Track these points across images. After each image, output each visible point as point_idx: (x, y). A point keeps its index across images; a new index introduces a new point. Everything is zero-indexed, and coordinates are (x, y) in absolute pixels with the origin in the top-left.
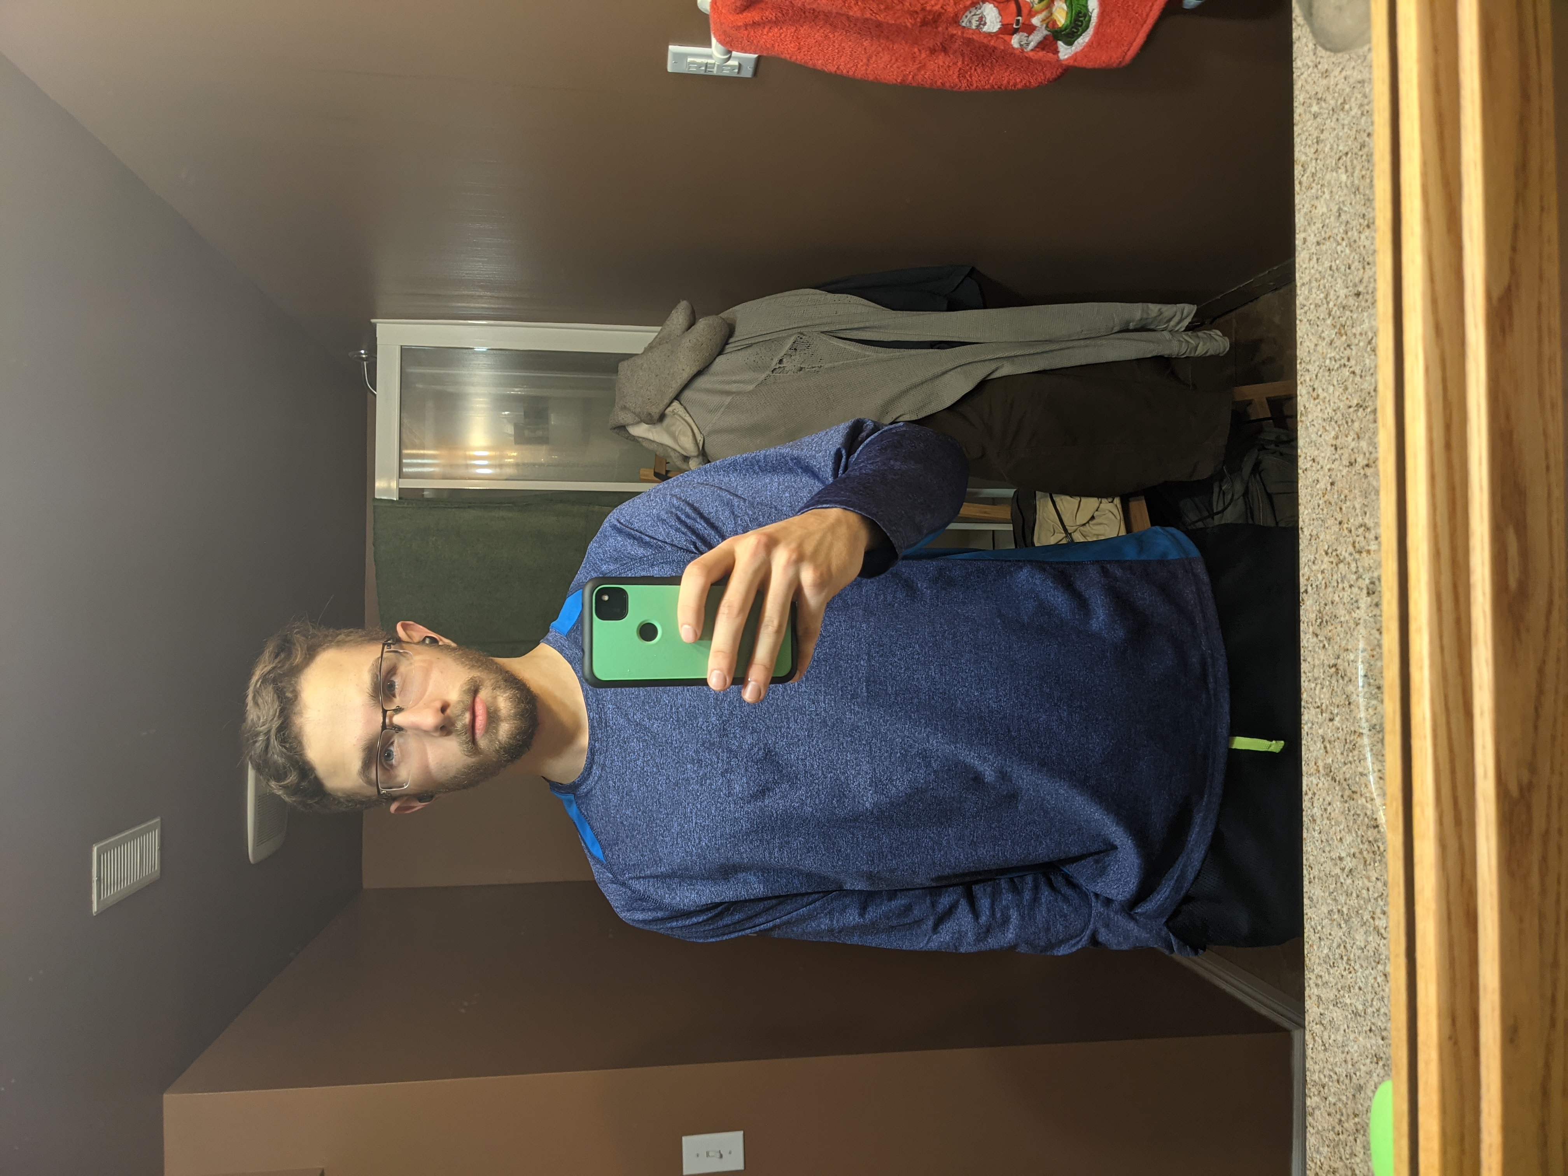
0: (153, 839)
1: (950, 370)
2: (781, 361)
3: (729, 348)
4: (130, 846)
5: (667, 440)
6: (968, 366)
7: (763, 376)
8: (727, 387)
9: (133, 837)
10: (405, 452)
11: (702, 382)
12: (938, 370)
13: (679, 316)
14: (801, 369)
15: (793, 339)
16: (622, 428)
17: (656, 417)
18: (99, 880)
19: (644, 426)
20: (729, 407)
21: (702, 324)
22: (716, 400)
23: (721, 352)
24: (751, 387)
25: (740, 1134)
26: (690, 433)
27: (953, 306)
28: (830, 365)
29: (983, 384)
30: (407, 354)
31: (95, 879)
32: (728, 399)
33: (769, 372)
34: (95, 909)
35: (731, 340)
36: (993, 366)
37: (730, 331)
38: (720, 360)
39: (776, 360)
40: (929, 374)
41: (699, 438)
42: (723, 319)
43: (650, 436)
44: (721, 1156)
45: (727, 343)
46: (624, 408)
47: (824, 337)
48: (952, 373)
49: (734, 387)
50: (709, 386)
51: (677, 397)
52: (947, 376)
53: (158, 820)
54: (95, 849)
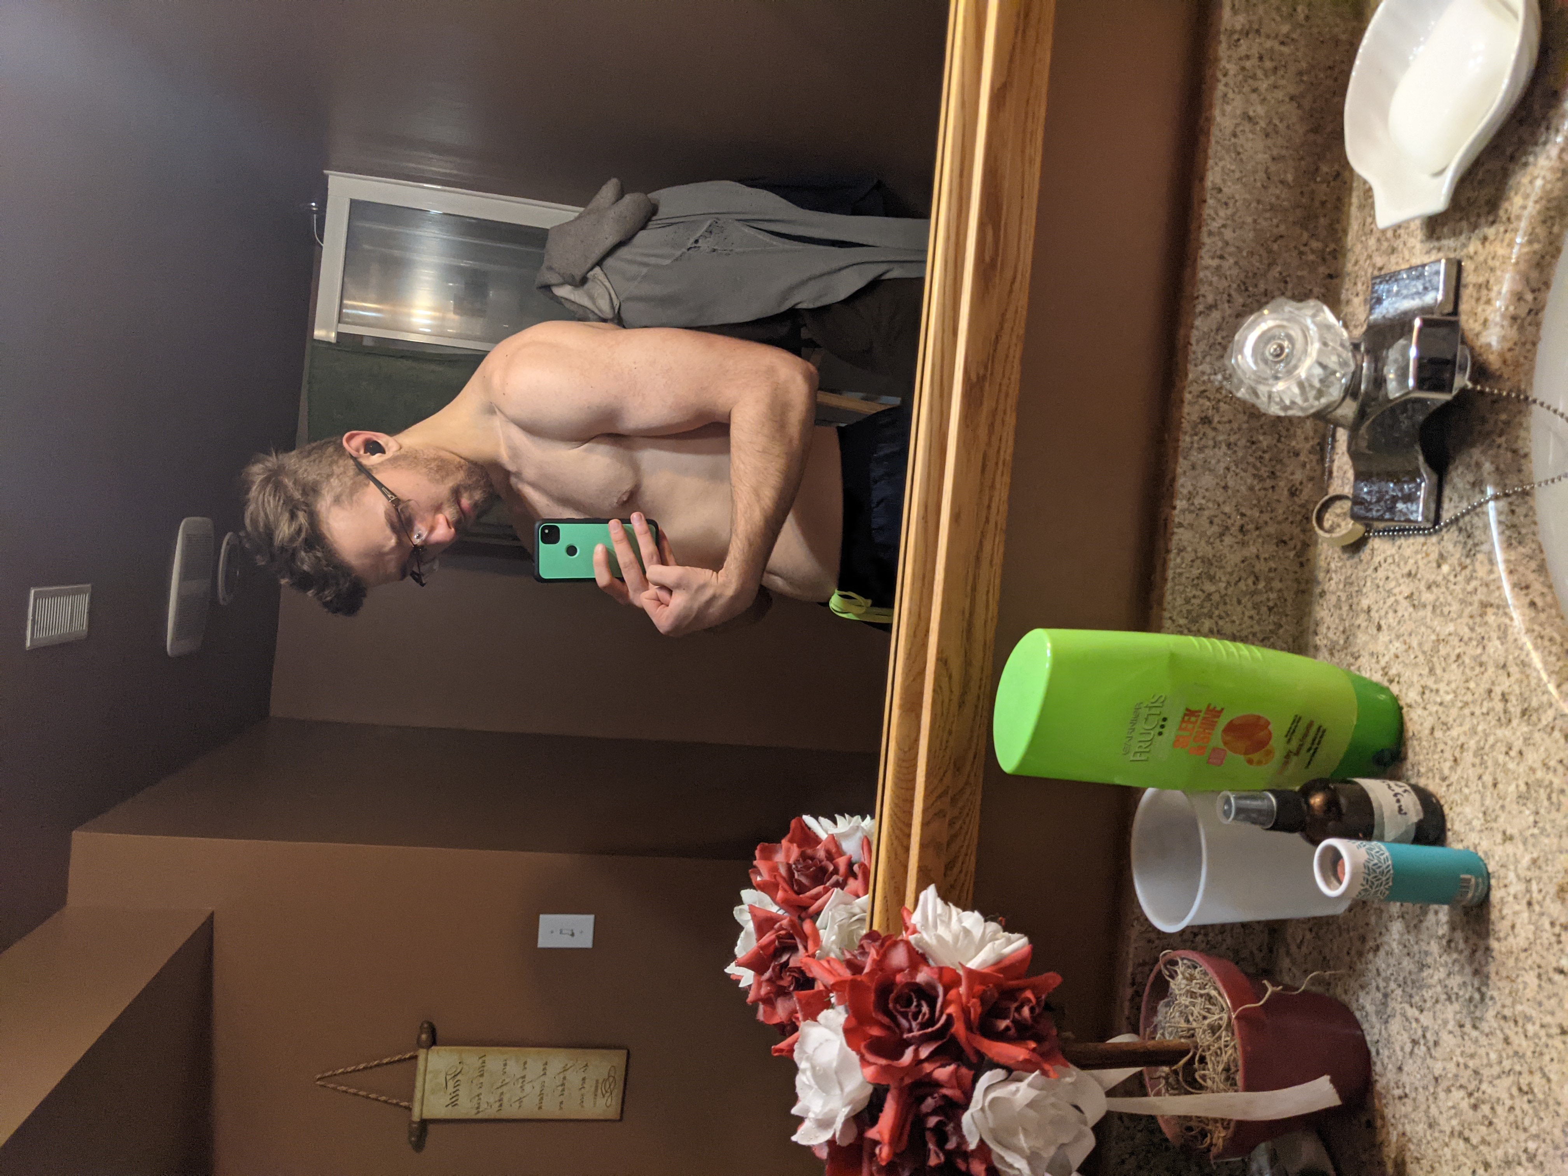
0: (84, 601)
1: (847, 267)
2: (696, 241)
3: (651, 225)
4: (63, 600)
5: (586, 302)
6: (862, 266)
7: (679, 253)
8: (646, 260)
9: (68, 594)
10: (345, 302)
11: (623, 252)
12: (835, 265)
13: (609, 190)
14: (714, 250)
15: (708, 223)
16: (547, 288)
17: (578, 278)
18: (33, 620)
19: (568, 288)
20: (645, 277)
21: (628, 198)
22: (634, 269)
23: (643, 228)
24: (667, 262)
25: (591, 917)
26: (607, 297)
27: (856, 211)
28: (741, 250)
29: (875, 285)
30: (358, 208)
31: (30, 617)
32: (644, 270)
33: (684, 250)
34: (28, 644)
35: (654, 218)
36: (883, 268)
37: (653, 210)
38: (642, 234)
39: (692, 240)
40: (827, 269)
41: (616, 303)
42: (649, 200)
43: (572, 297)
44: (573, 935)
45: (649, 220)
46: (550, 268)
47: (737, 223)
48: (847, 270)
49: (653, 260)
50: (629, 257)
51: (599, 263)
52: (844, 272)
53: (89, 585)
54: (32, 592)
